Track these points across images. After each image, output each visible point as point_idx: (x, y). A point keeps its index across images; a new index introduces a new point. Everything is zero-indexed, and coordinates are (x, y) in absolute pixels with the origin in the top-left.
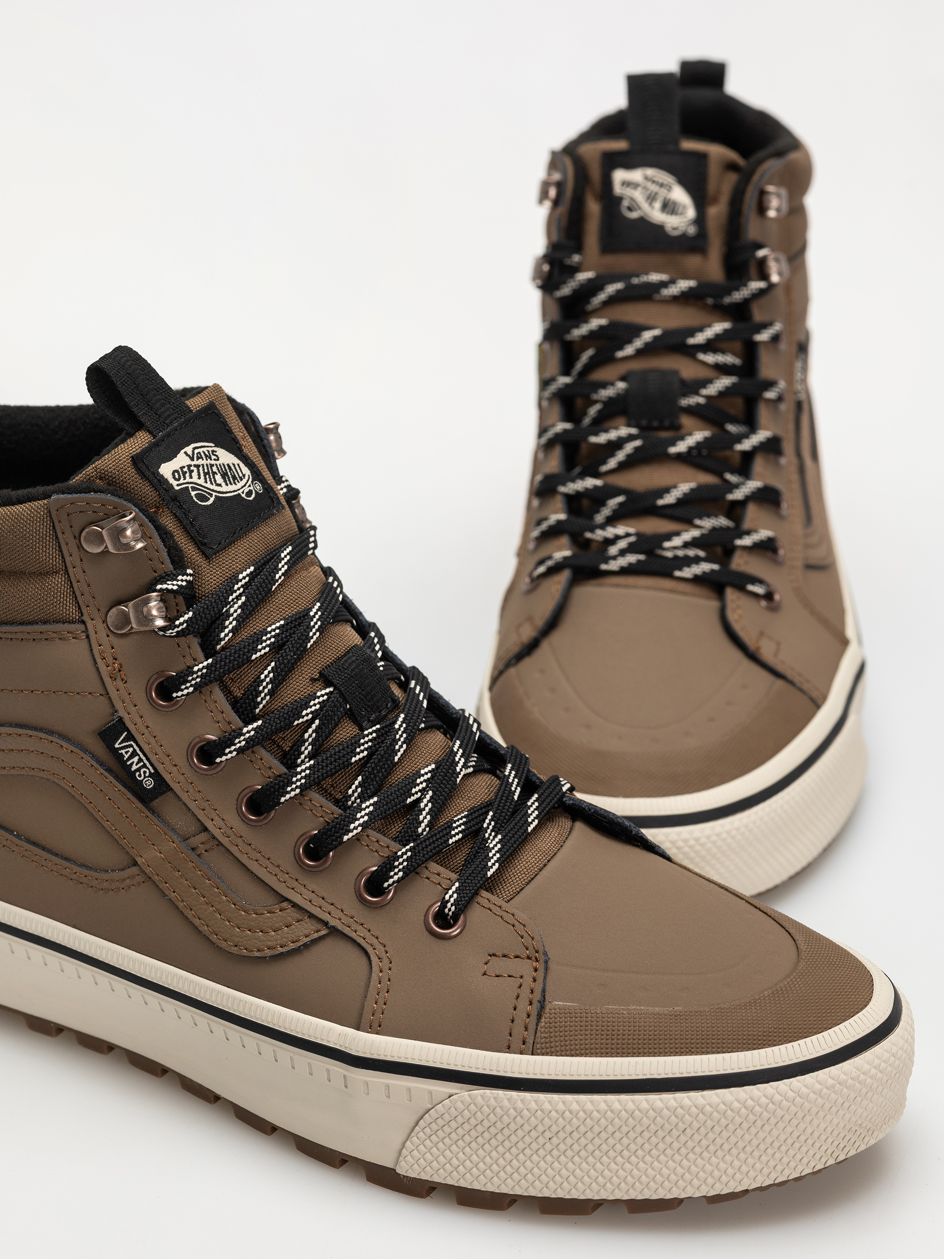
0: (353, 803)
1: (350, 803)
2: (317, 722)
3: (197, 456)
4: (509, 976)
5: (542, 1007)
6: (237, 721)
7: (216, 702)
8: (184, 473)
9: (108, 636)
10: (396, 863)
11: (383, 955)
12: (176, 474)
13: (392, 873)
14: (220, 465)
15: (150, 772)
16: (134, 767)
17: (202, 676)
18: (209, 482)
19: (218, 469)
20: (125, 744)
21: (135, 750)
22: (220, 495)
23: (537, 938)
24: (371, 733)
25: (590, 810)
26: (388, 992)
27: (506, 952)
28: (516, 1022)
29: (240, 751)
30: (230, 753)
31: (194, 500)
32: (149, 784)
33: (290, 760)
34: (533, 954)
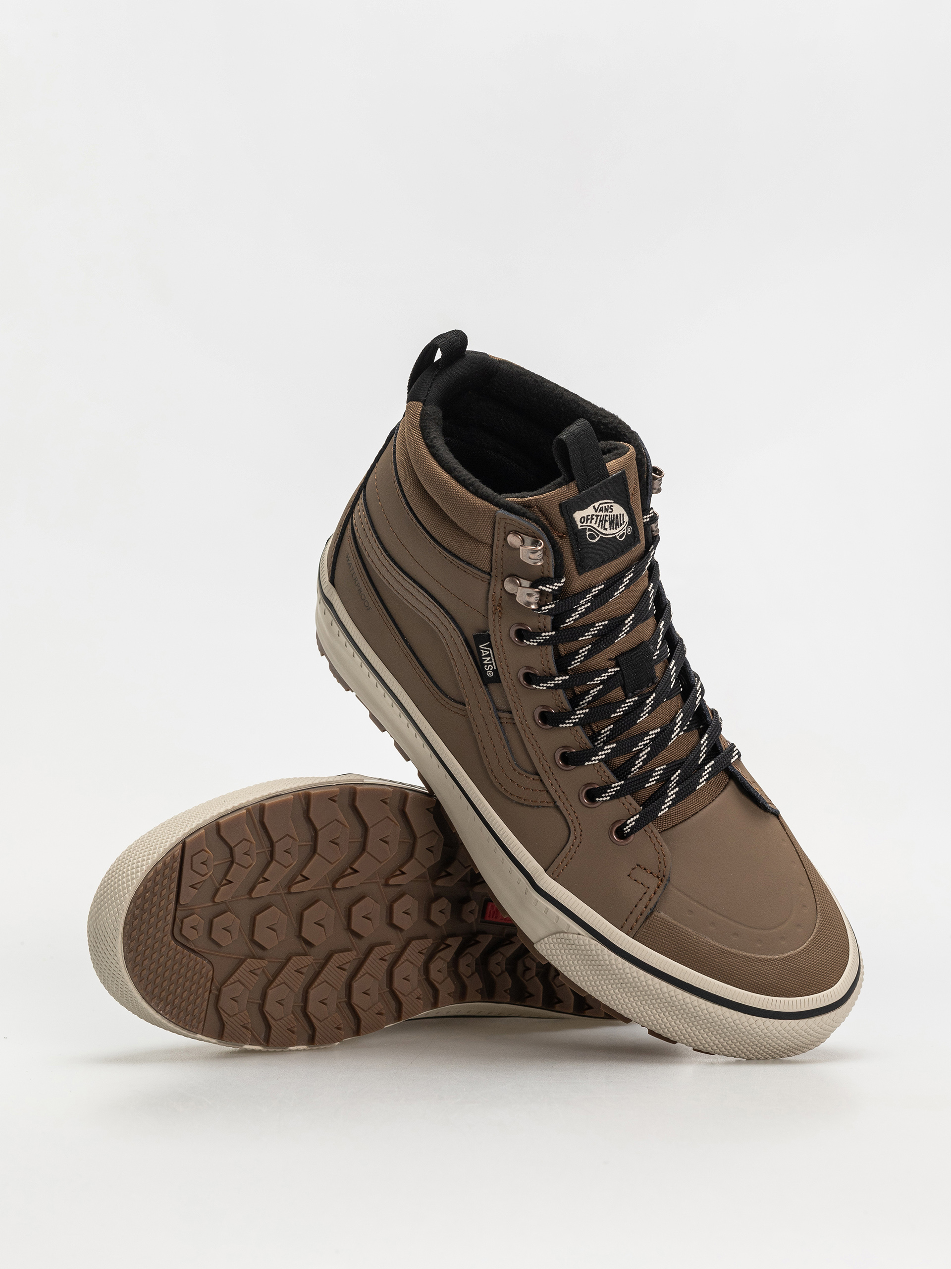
0: (598, 744)
1: (596, 743)
2: (601, 686)
3: (600, 509)
4: (642, 884)
5: (652, 913)
6: (554, 670)
7: (547, 655)
8: (588, 519)
9: (501, 589)
10: (609, 791)
11: (578, 836)
12: (583, 519)
13: (604, 795)
14: (612, 515)
15: (493, 668)
16: (485, 662)
17: (545, 640)
18: (600, 527)
19: (609, 518)
20: (485, 648)
21: (490, 654)
22: (604, 536)
23: (668, 867)
24: (630, 702)
25: (741, 780)
26: (571, 859)
27: (647, 867)
28: (633, 914)
29: (548, 688)
30: (543, 687)
31: (586, 537)
32: (490, 674)
33: (575, 701)
34: (661, 876)
